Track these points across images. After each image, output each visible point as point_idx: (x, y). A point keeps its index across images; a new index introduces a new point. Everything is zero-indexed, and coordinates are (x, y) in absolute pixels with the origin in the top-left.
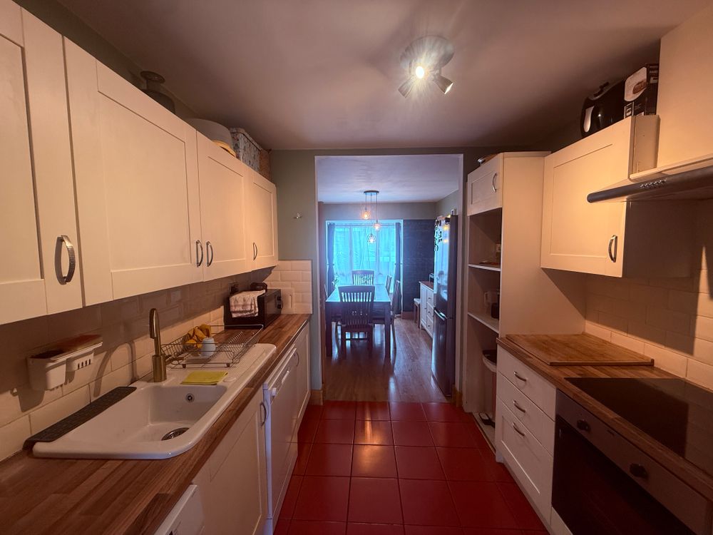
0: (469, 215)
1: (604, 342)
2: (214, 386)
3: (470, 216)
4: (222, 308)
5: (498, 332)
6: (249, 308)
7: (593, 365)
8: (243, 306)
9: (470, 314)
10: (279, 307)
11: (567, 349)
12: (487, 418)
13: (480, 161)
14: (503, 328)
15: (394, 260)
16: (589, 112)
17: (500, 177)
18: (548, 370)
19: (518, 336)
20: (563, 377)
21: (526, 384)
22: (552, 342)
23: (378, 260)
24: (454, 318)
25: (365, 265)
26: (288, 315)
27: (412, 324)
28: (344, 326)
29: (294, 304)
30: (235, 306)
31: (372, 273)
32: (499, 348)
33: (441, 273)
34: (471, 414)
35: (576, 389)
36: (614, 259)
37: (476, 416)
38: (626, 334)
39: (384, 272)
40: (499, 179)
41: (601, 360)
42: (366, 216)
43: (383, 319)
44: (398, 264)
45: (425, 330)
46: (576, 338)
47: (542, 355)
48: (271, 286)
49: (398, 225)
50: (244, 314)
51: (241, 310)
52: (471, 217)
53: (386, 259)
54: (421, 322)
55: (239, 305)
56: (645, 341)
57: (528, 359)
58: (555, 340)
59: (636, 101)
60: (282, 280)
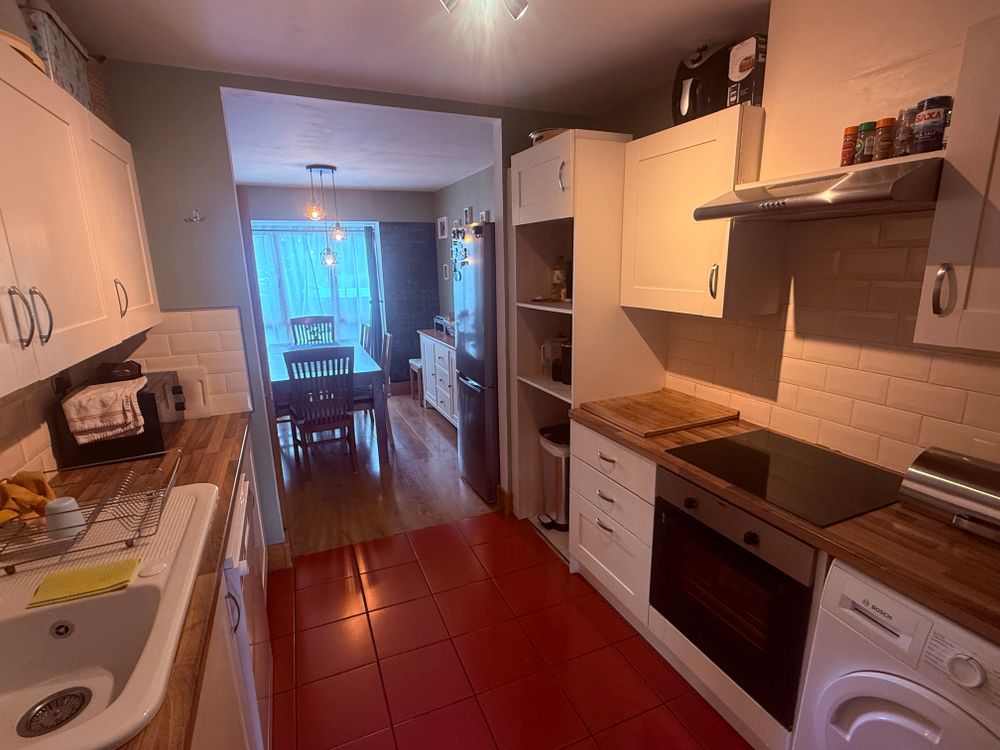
0: (515, 224)
1: (689, 397)
2: (124, 591)
3: (517, 226)
4: (45, 427)
5: (569, 401)
6: (120, 420)
7: (686, 429)
8: (102, 417)
9: (521, 379)
10: (180, 407)
11: (655, 413)
12: (550, 521)
13: (532, 136)
14: (575, 396)
15: (366, 292)
16: (688, 84)
17: (569, 168)
18: (643, 442)
19: (594, 402)
20: (663, 450)
21: (614, 466)
22: (637, 407)
23: (335, 298)
24: (495, 387)
25: (312, 306)
26: (200, 420)
27: (409, 402)
28: (302, 422)
29: (210, 398)
30: (82, 420)
31: (329, 320)
32: (573, 424)
33: (464, 314)
34: (527, 520)
35: (681, 462)
36: (714, 295)
37: (534, 520)
38: (711, 385)
39: (349, 316)
40: (569, 170)
41: (694, 420)
42: (315, 215)
43: (371, 401)
44: (375, 301)
45: (434, 409)
46: (657, 395)
47: (631, 425)
48: (149, 365)
49: (369, 231)
50: (109, 433)
51: (100, 425)
52: (519, 227)
53: (352, 293)
54: (426, 397)
55: (92, 417)
56: (732, 391)
57: (618, 433)
58: (638, 403)
59: (744, 83)
60: (173, 354)
